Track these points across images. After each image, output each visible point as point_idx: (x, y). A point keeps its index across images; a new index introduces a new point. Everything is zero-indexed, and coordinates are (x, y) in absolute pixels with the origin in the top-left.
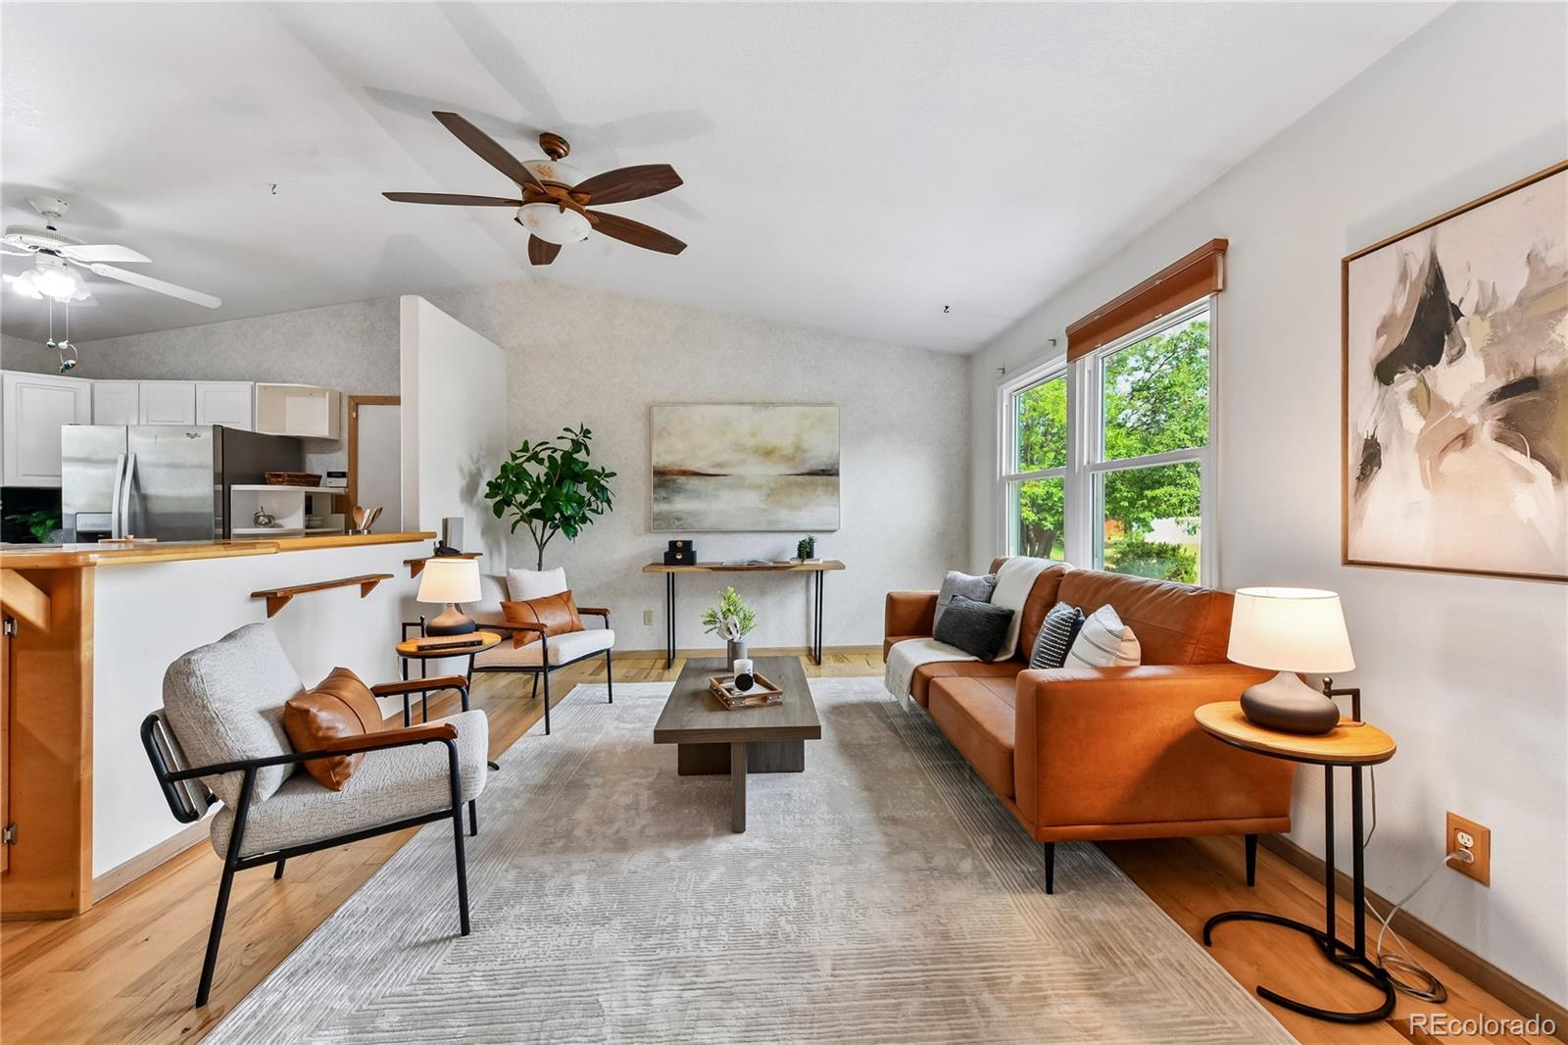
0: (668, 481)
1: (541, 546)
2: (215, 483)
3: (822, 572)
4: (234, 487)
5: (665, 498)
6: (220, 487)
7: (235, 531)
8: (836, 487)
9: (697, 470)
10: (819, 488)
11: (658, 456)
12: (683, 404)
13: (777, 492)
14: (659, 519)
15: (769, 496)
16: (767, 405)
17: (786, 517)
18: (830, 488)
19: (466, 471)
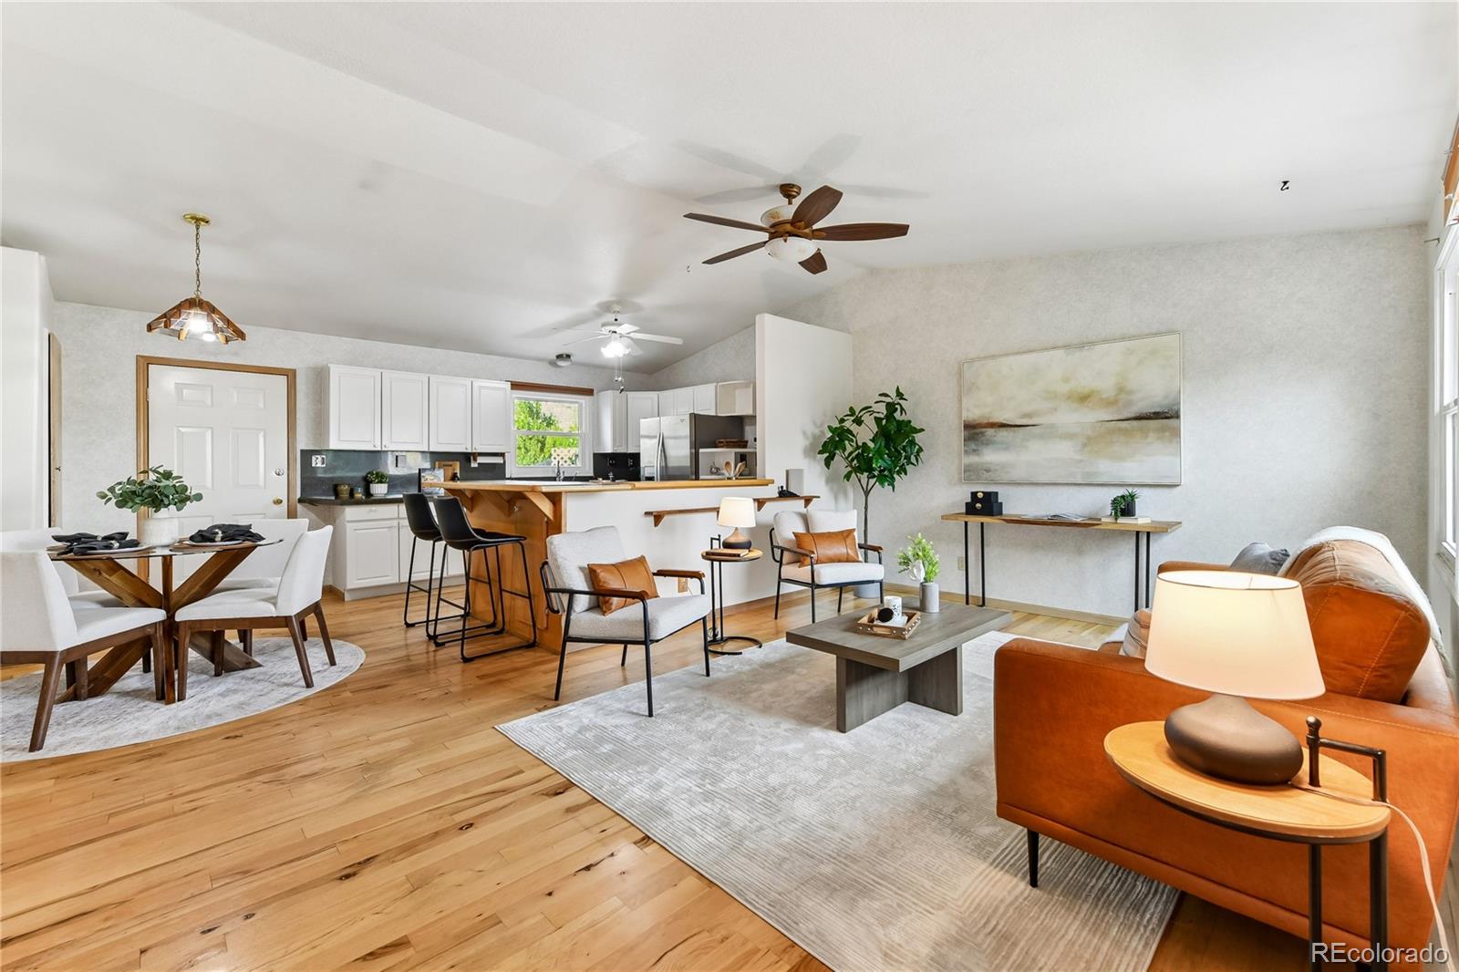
0: (977, 434)
1: (867, 493)
2: (691, 448)
3: (1148, 534)
4: (701, 450)
5: (974, 451)
6: (693, 451)
7: (701, 477)
8: (1176, 433)
9: (1004, 422)
10: (1151, 434)
11: (968, 411)
12: (993, 357)
13: (1094, 441)
14: (969, 471)
15: (1085, 445)
16: (1082, 346)
17: (1107, 468)
18: (1167, 434)
19: (809, 434)
